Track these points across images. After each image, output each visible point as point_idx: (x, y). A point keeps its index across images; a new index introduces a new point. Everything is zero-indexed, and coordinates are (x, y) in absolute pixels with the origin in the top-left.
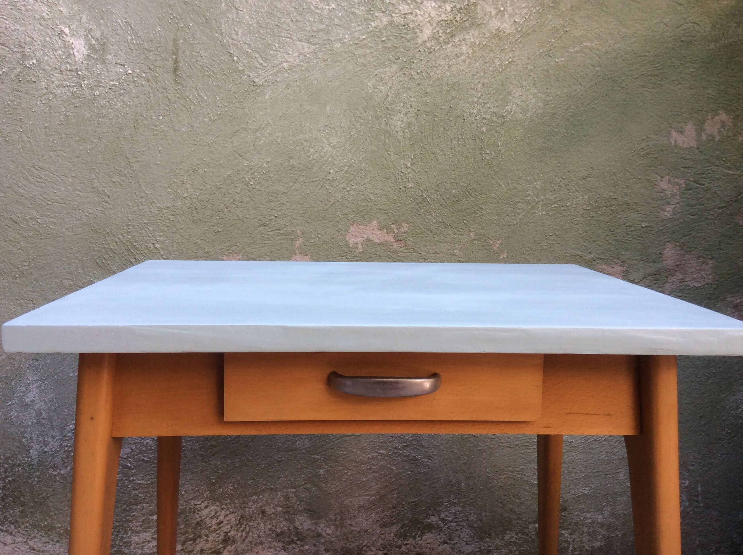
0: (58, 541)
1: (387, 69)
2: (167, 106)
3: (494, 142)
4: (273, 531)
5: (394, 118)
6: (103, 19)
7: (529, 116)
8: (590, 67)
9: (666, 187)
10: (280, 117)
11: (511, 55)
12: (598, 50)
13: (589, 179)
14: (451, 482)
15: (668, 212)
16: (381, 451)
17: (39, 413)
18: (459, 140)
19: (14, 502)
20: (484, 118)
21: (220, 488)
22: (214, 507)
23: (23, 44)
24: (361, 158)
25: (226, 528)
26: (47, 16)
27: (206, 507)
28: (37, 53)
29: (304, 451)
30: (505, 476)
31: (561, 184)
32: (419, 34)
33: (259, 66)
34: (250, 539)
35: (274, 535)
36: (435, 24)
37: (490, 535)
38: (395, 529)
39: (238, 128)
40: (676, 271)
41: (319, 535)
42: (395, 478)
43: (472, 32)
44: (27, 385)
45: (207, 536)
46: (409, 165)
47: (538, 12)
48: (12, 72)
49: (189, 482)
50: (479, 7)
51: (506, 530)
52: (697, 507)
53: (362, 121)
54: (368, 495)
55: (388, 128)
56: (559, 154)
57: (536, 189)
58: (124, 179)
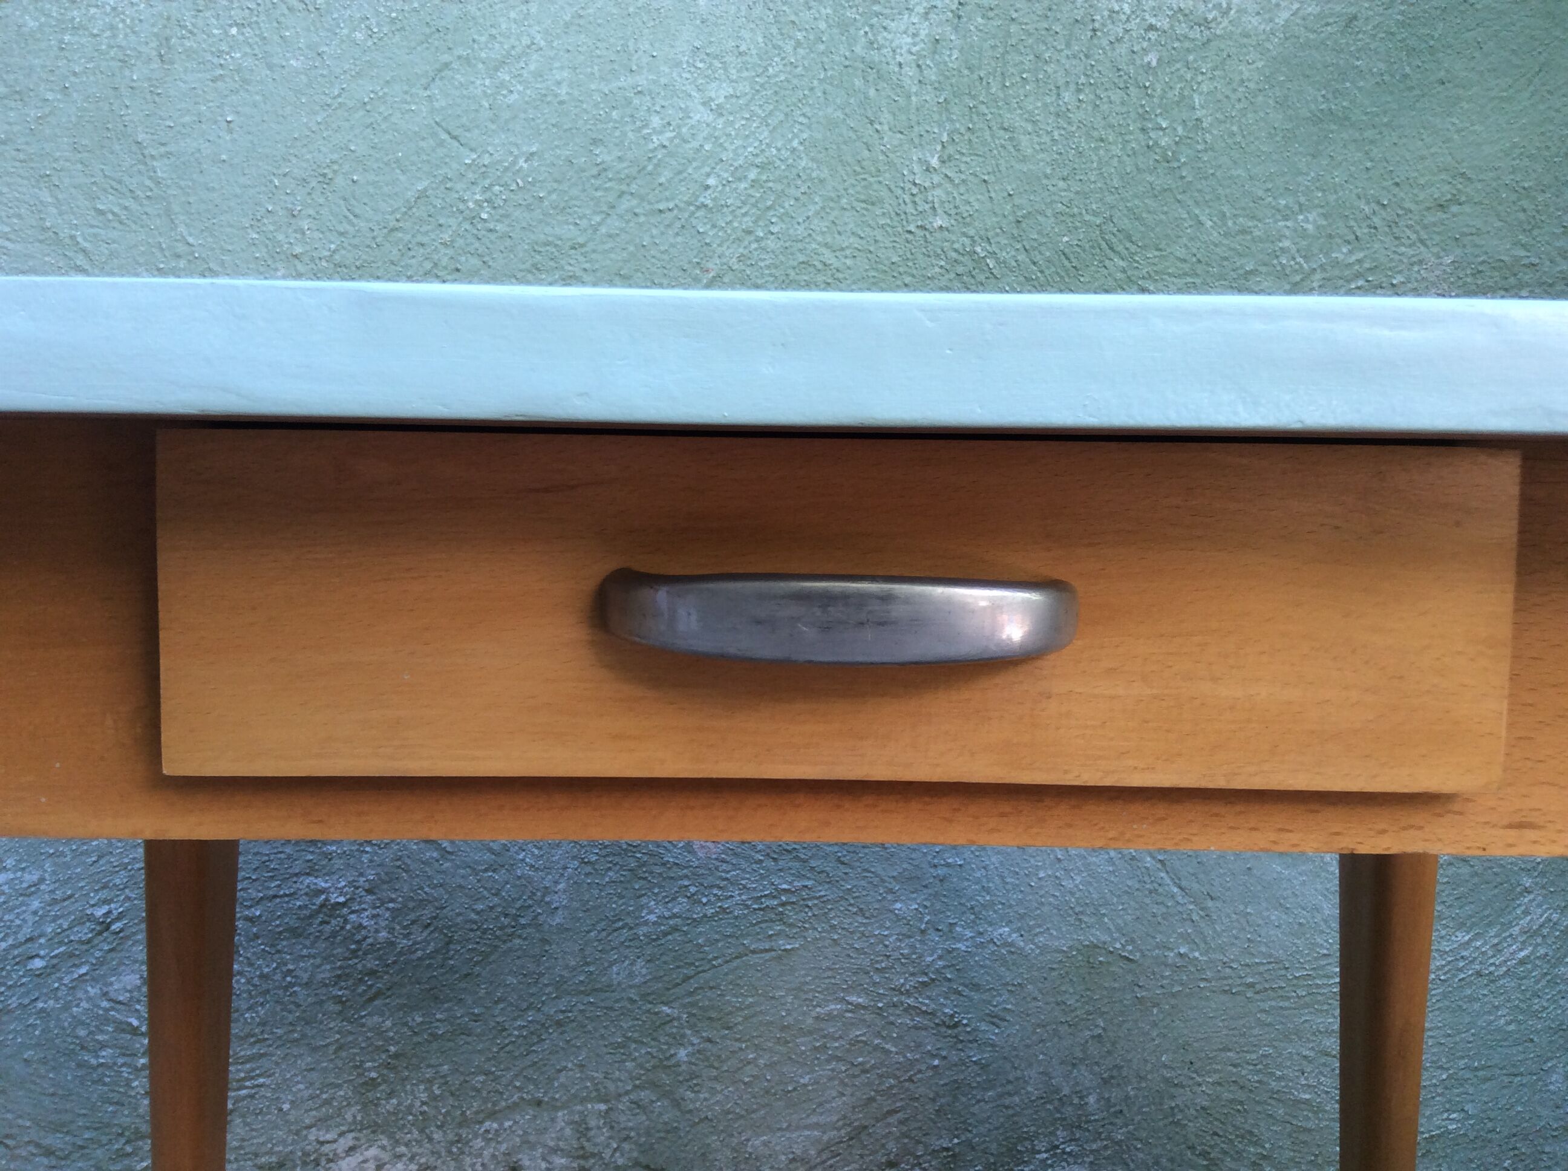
3: (1182, 97)
5: (892, 25)
7: (1279, 21)
10: (567, 25)
13: (1455, 209)
14: (1057, 1091)
16: (853, 999)
18: (1079, 91)
20: (1151, 28)
21: (391, 1095)
22: (373, 1152)
24: (795, 143)
27: (351, 1150)
29: (633, 994)
30: (1216, 1077)
31: (1376, 220)
39: (446, 58)
42: (896, 1077)
46: (934, 162)
49: (304, 1077)
53: (799, 36)
54: (816, 1126)
55: (875, 56)
56: (1369, 134)
57: (1304, 234)
58: (129, 203)
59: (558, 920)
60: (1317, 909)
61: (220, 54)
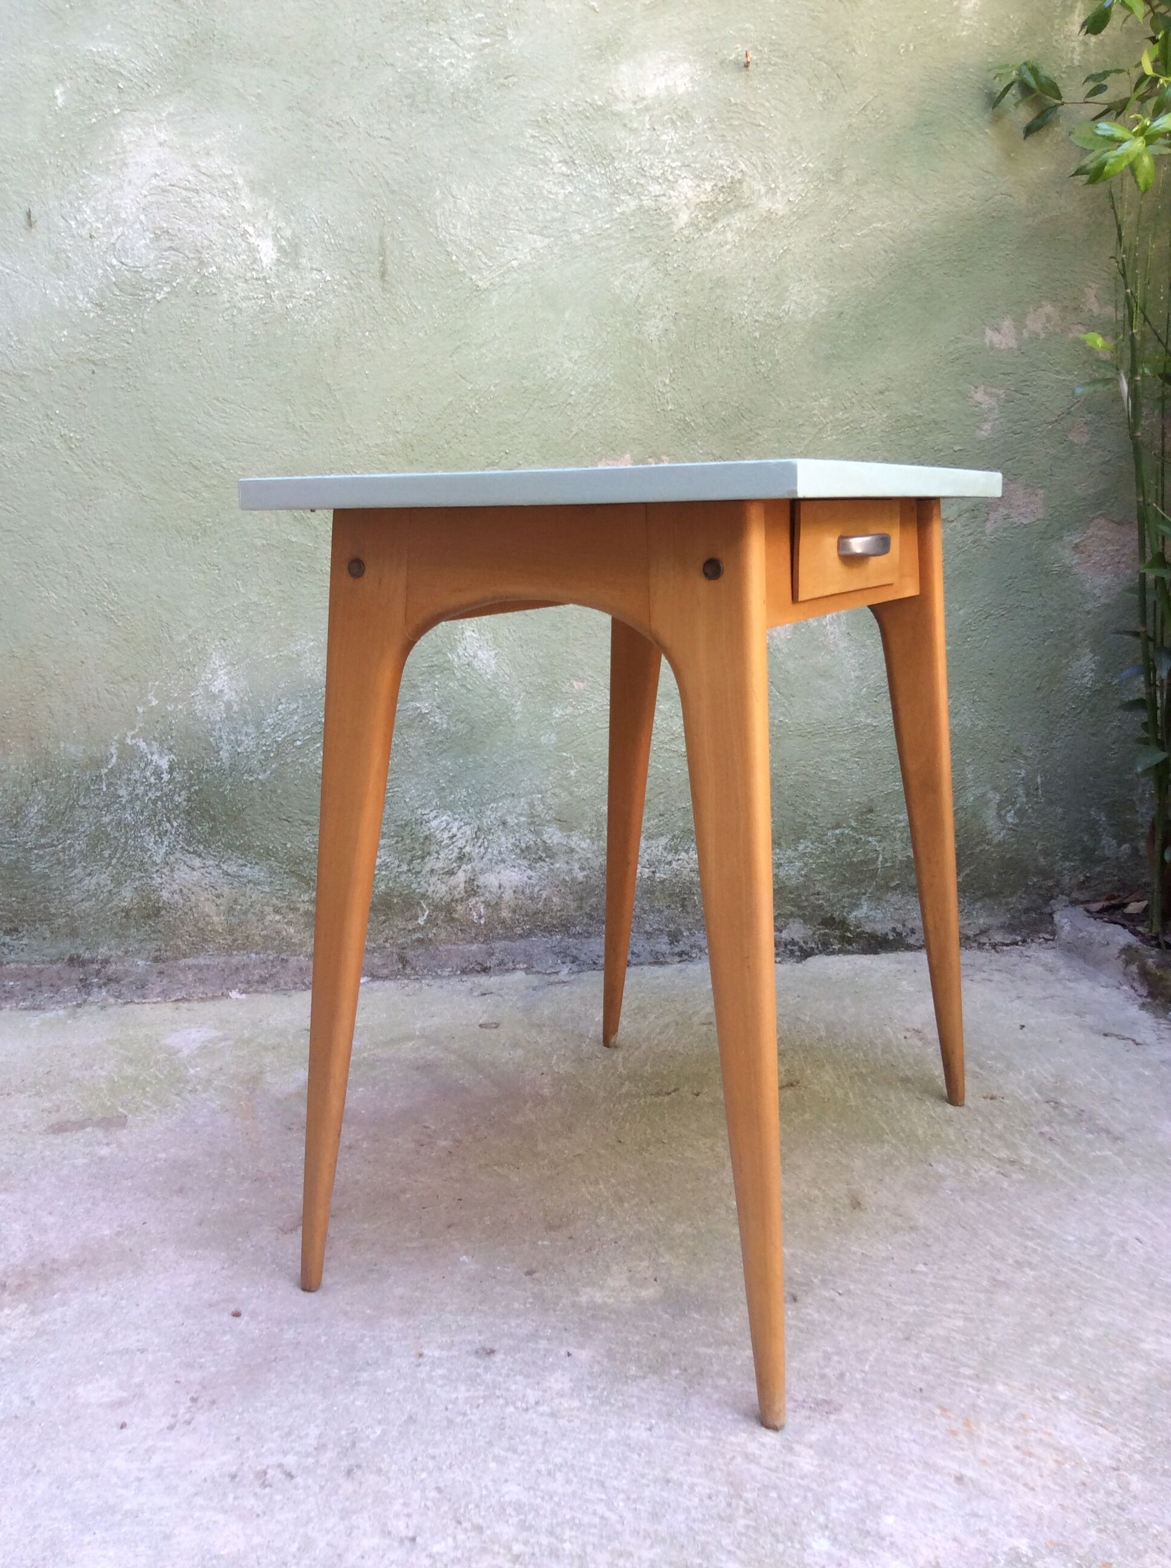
0: (257, 863)
1: (637, 264)
2: (374, 319)
3: (770, 350)
4: (517, 846)
5: (648, 324)
6: (293, 214)
7: (810, 316)
8: (882, 252)
9: (981, 400)
10: (510, 327)
11: (786, 242)
12: (892, 232)
13: (887, 393)
15: (985, 431)
17: (229, 706)
18: (727, 349)
19: (203, 817)
20: (756, 321)
21: (451, 793)
22: (445, 818)
23: (200, 249)
24: (608, 375)
25: (461, 843)
26: (227, 214)
27: (436, 817)
28: (217, 259)
29: (551, 748)
31: (854, 400)
32: (674, 219)
33: (482, 266)
34: (489, 856)
35: (518, 851)
36: (693, 208)
37: (779, 844)
38: (663, 841)
39: (458, 343)
40: (999, 505)
41: (572, 850)
43: (738, 215)
44: (214, 672)
45: (437, 852)
46: (667, 381)
47: (816, 188)
48: (189, 283)
49: (415, 787)
50: (745, 185)
51: (799, 838)
52: (1037, 803)
55: (640, 337)
56: (849, 363)
57: (823, 407)
58: (325, 410)
59: (518, 717)
60: (837, 699)
61: (362, 344)
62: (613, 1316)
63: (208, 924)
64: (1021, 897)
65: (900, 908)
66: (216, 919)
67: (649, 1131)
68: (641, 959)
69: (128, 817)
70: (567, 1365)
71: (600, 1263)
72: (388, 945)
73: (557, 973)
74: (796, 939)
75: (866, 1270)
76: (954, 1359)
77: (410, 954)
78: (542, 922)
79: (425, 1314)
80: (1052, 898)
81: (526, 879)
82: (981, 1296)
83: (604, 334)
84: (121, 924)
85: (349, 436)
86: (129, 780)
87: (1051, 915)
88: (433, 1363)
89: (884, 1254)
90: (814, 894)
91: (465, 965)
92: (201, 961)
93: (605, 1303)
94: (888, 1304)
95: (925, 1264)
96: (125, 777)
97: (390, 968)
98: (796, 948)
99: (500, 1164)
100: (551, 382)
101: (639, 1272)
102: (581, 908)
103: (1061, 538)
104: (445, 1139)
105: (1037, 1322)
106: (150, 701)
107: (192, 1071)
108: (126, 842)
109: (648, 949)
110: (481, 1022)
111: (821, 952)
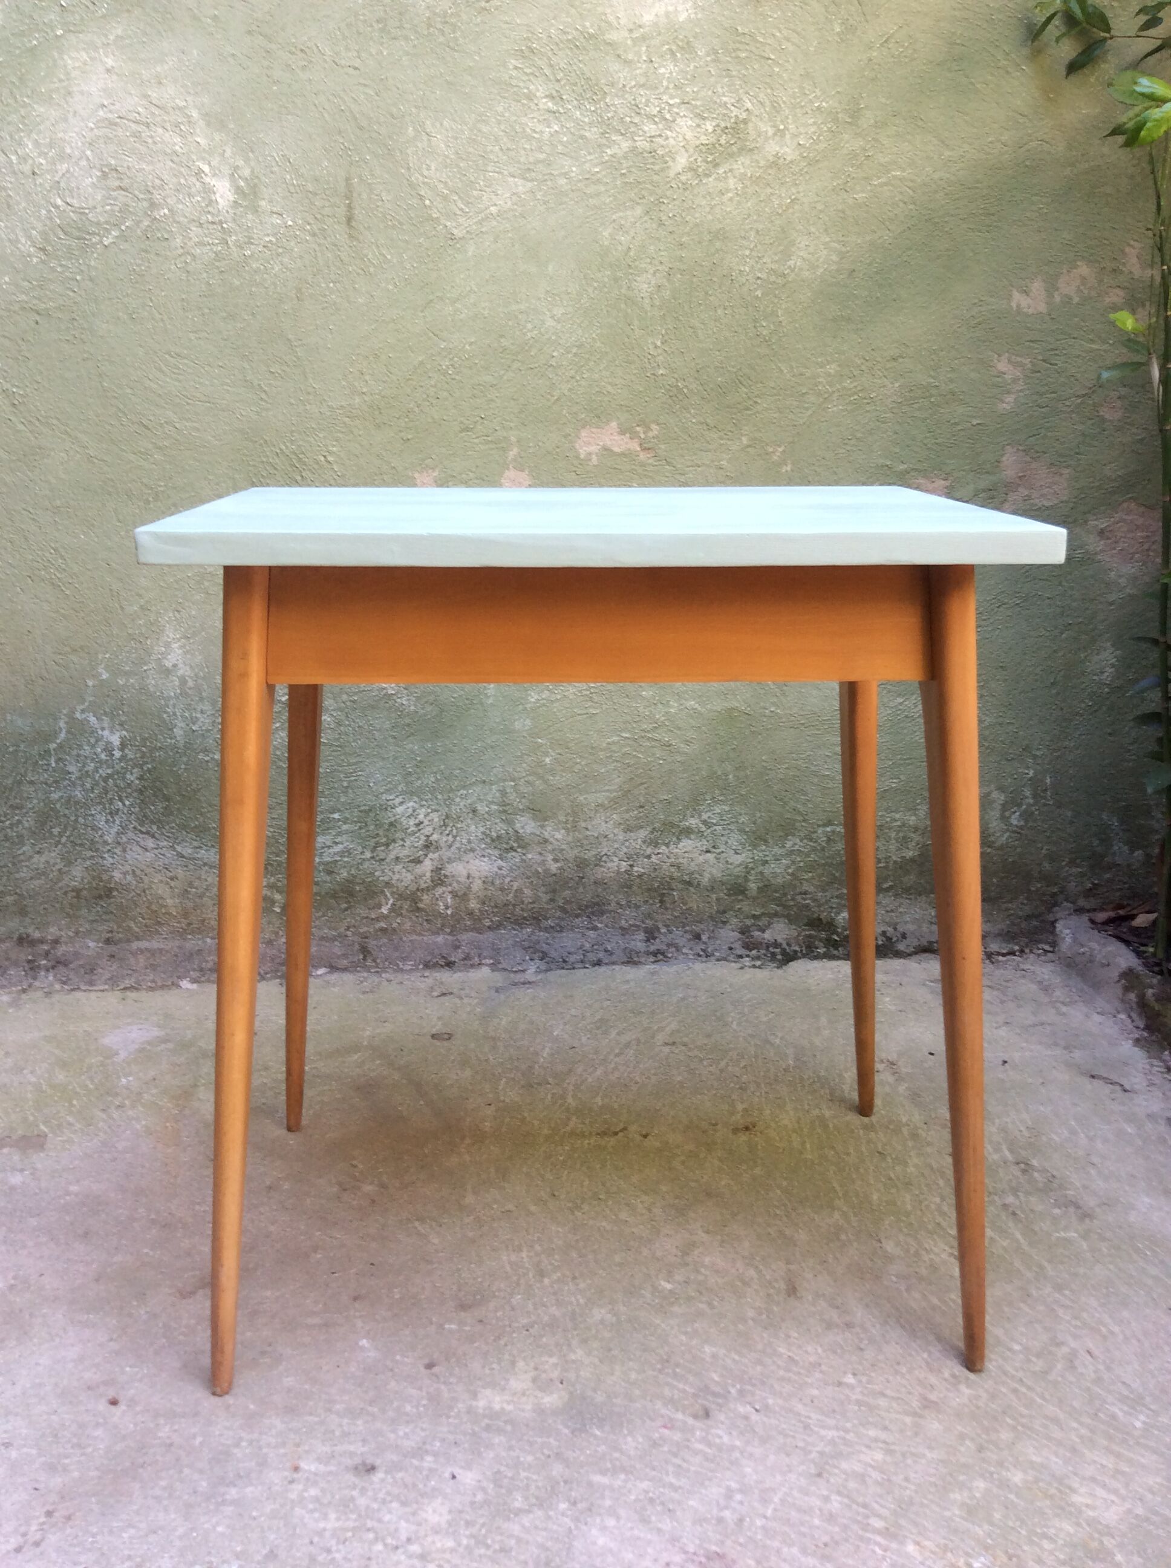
1: (629, 213)
2: (339, 269)
3: (773, 311)
4: (487, 836)
5: (638, 279)
6: (252, 152)
7: (818, 273)
8: (901, 205)
9: (1004, 369)
10: (487, 281)
11: (794, 190)
12: (912, 181)
13: (900, 360)
14: (715, 773)
15: (1008, 403)
16: (624, 735)
17: (183, 681)
18: (726, 309)
19: (157, 797)
20: (759, 278)
21: (418, 779)
22: (411, 804)
23: (151, 189)
24: (594, 336)
25: (428, 830)
26: (180, 150)
27: (401, 803)
28: (169, 200)
29: (525, 734)
30: (787, 765)
31: (863, 368)
32: (671, 163)
33: (459, 212)
34: (458, 845)
35: (488, 840)
36: (691, 150)
37: (766, 841)
38: (643, 834)
39: (431, 297)
40: (1019, 485)
41: (546, 841)
42: (642, 768)
43: (741, 160)
44: (167, 645)
46: (659, 343)
47: (830, 130)
48: (138, 227)
49: (380, 771)
50: (750, 125)
51: (787, 835)
54: (608, 790)
55: (631, 293)
56: (860, 326)
57: (829, 375)
58: (285, 368)
59: (490, 701)
61: (325, 296)
62: (509, 1428)
63: (162, 906)
64: (1022, 904)
65: (892, 911)
66: (170, 902)
67: (586, 1183)
68: (614, 958)
69: (78, 794)
70: (448, 1491)
71: (507, 1357)
72: (349, 933)
73: (523, 971)
74: (779, 940)
75: (789, 1380)
76: (865, 1506)
77: (372, 944)
78: (512, 914)
79: (311, 1414)
80: (1055, 904)
81: (496, 869)
82: (908, 1420)
83: (590, 290)
84: (71, 904)
85: (311, 397)
86: (78, 755)
87: (1053, 923)
88: (308, 1479)
89: (812, 1359)
90: (801, 893)
91: (429, 958)
92: (155, 944)
93: (503, 1409)
94: (806, 1427)
95: (854, 1374)
96: (75, 752)
97: (351, 958)
98: (778, 950)
99: (421, 1220)
100: (531, 342)
101: (545, 1371)
102: (552, 900)
103: (1086, 522)
104: (372, 1183)
105: (963, 1460)
106: (101, 675)
107: (124, 1081)
108: (76, 821)
109: (623, 946)
110: (434, 1031)
111: (804, 956)
